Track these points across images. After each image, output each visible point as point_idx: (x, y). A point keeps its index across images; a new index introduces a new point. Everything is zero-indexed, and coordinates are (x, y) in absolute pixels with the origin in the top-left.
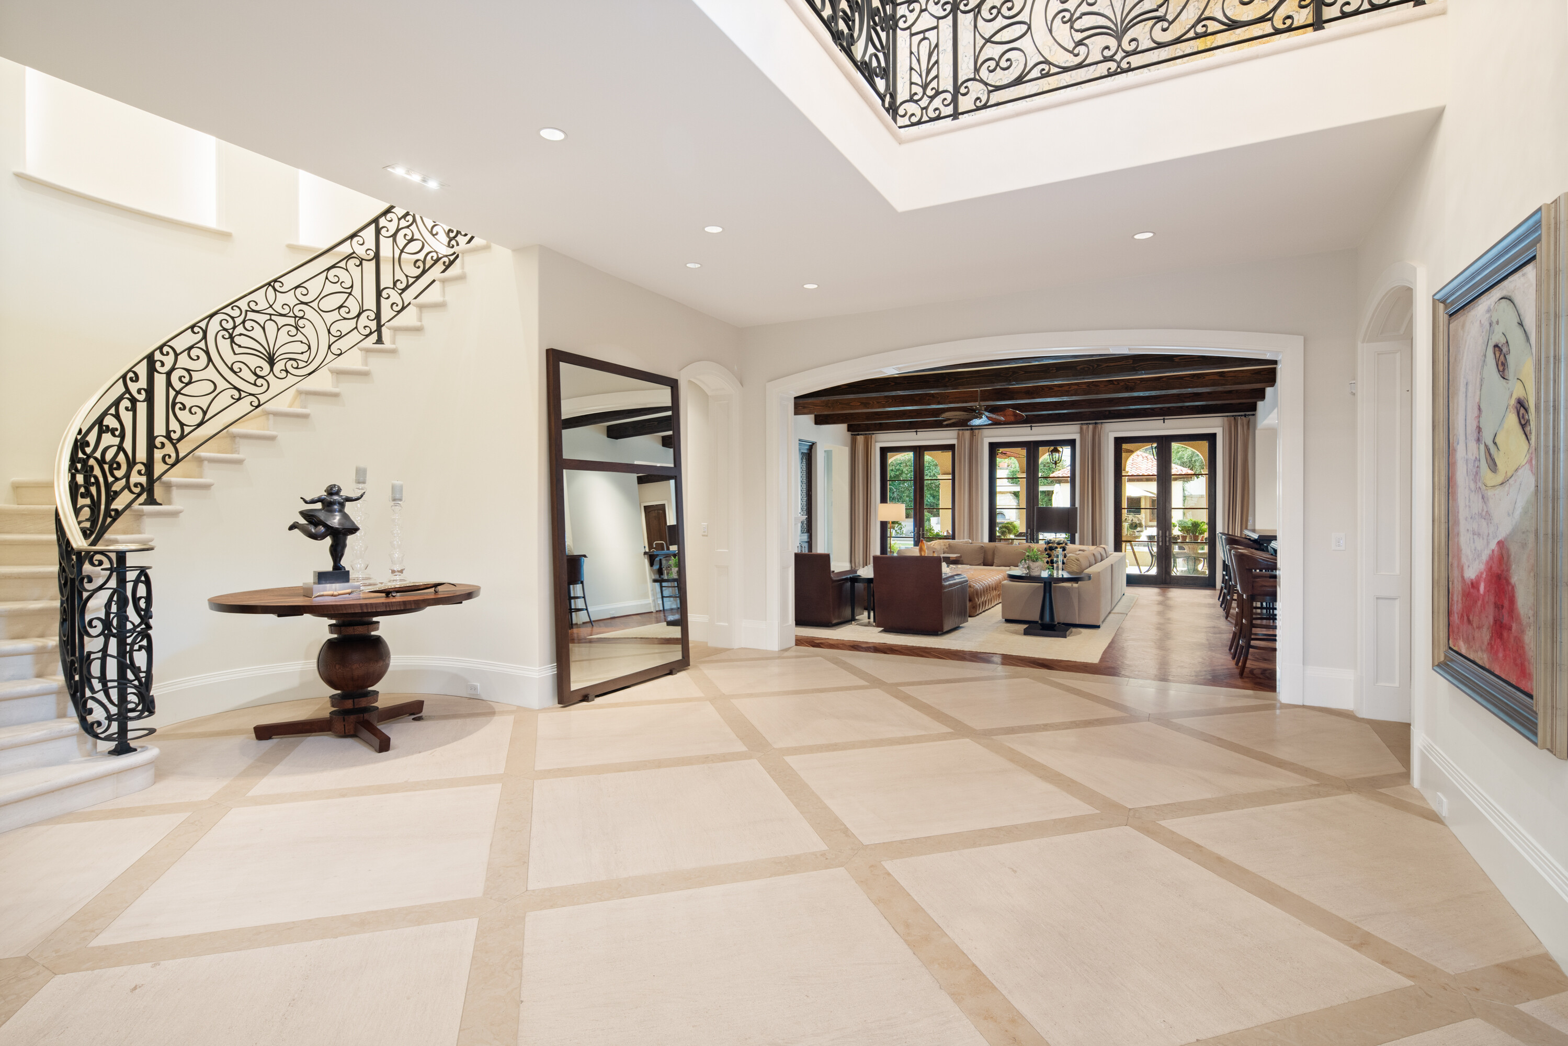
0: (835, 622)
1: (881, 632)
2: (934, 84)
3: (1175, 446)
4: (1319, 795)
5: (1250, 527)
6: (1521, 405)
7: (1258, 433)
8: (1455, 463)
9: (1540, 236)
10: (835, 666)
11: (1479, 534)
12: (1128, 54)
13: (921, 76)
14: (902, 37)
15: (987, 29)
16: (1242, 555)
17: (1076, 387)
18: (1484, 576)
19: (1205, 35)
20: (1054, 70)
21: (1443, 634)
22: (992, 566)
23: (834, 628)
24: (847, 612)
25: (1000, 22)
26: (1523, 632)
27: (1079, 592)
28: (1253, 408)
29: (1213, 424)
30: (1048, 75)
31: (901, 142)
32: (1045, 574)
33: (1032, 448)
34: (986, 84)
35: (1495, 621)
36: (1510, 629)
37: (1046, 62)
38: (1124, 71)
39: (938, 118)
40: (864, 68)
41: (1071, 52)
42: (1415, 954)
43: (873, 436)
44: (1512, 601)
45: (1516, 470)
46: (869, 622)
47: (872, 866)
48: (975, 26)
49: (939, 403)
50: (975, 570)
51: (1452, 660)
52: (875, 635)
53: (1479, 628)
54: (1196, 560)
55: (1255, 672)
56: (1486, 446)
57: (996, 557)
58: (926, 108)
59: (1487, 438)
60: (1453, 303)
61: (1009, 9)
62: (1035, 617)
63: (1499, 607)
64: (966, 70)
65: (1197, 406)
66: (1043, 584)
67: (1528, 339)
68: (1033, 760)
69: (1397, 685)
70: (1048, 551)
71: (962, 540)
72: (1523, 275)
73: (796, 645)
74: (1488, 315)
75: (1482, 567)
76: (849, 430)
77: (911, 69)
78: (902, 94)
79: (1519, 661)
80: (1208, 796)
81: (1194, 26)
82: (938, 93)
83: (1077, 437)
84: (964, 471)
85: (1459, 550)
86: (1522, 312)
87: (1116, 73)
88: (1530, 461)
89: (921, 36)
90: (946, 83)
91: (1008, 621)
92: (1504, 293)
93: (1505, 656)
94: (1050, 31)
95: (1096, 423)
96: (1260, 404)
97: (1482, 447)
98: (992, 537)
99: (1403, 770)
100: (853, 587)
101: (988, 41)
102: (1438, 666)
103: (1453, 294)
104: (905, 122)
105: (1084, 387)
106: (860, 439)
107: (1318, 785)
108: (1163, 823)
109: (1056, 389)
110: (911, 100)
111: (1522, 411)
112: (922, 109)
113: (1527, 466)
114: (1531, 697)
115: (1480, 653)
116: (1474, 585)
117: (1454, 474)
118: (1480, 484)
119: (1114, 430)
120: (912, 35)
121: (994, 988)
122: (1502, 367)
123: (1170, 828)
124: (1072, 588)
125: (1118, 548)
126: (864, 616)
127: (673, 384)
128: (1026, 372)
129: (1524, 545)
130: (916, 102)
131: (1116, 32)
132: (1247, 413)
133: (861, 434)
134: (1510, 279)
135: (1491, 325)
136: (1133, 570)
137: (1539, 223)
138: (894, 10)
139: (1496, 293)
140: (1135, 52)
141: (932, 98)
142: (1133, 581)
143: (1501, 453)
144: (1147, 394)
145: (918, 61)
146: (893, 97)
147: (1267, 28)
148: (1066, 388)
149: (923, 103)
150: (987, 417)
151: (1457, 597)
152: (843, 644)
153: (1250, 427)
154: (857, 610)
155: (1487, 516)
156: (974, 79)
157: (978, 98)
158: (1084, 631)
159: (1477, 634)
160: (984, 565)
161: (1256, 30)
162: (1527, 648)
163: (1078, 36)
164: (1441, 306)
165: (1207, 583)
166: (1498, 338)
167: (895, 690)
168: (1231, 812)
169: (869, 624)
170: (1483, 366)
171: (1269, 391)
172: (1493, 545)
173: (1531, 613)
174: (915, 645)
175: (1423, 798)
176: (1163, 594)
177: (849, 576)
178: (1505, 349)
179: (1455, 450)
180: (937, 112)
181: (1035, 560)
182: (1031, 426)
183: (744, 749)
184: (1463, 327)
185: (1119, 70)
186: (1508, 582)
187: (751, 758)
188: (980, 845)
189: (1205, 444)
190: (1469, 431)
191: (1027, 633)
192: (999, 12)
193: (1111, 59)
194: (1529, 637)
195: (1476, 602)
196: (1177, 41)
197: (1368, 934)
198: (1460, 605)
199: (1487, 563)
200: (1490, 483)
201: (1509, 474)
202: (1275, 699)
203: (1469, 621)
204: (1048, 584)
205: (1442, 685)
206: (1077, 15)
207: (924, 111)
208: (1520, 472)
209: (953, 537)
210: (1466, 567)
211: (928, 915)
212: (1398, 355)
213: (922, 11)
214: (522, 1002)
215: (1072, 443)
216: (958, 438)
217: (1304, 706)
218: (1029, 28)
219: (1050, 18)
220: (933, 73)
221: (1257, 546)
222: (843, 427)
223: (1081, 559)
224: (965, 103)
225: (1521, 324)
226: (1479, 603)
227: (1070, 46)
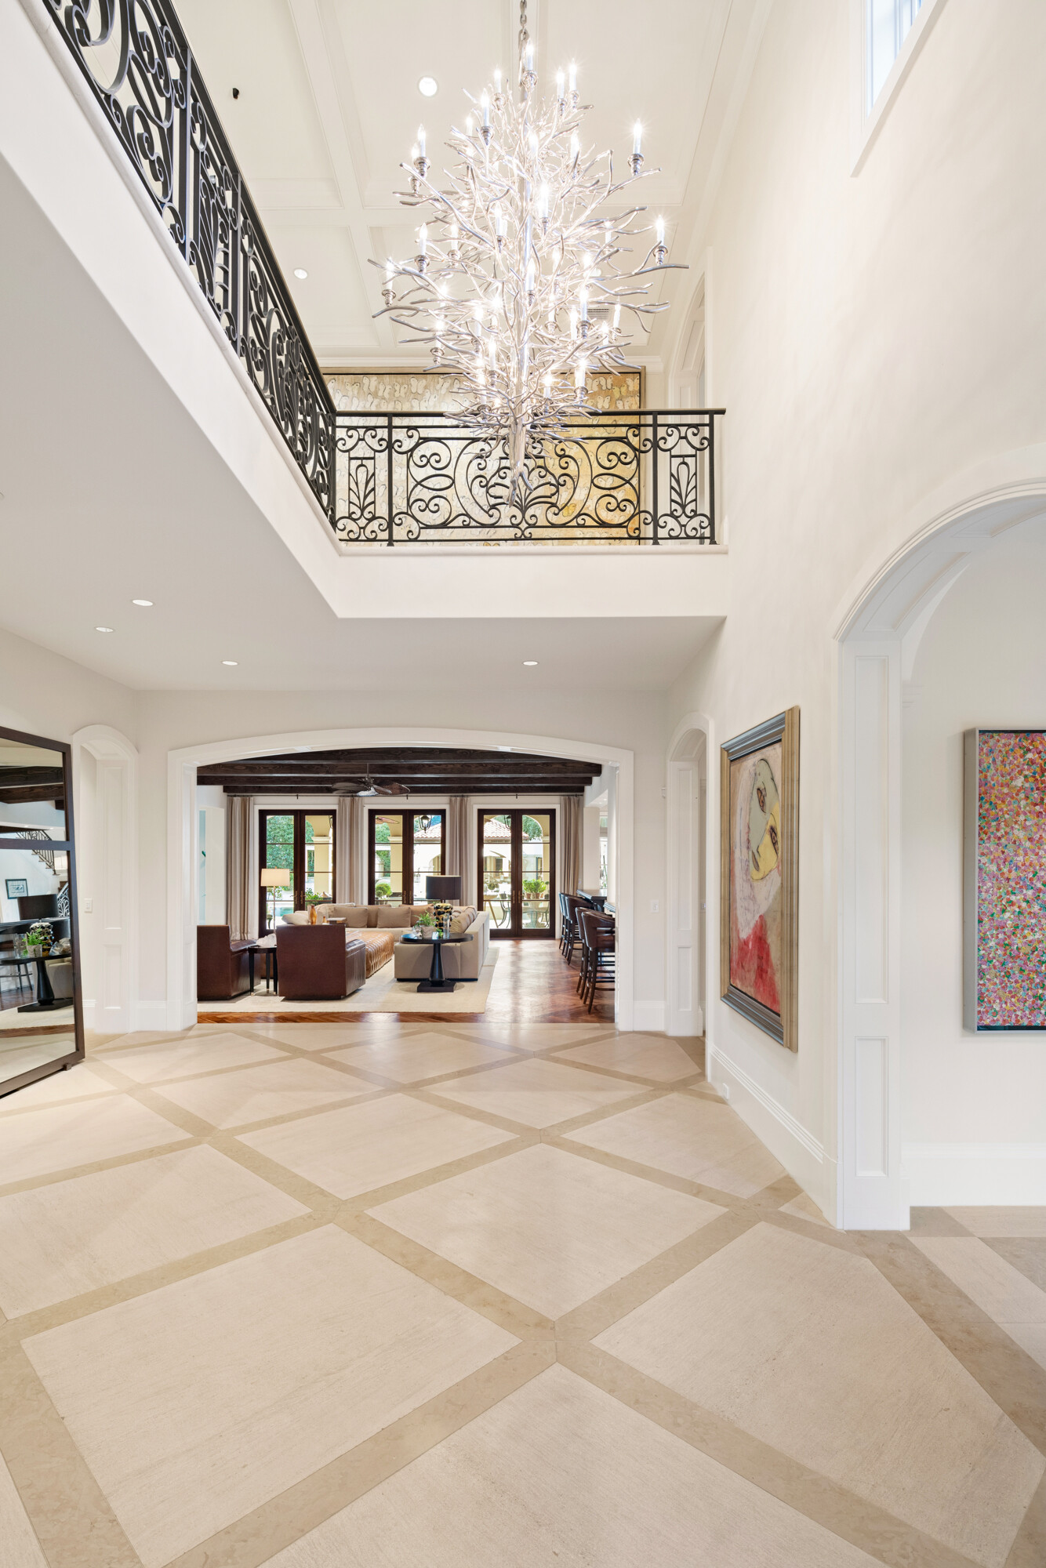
0: (233, 994)
1: (284, 1000)
2: (371, 508)
3: (524, 817)
4: (656, 1097)
5: (579, 887)
6: (773, 830)
7: (585, 810)
8: (734, 861)
9: (784, 729)
10: (249, 1040)
11: (749, 910)
12: (530, 526)
13: (359, 498)
14: (341, 459)
15: (420, 474)
16: (589, 916)
17: (452, 766)
18: (752, 937)
19: (583, 526)
20: (473, 524)
21: (727, 975)
22: (375, 927)
23: (232, 1001)
24: (245, 983)
25: (429, 471)
26: (774, 974)
27: (461, 952)
28: (582, 790)
29: (553, 801)
30: (468, 526)
31: (341, 554)
32: (435, 936)
33: (408, 816)
34: (417, 521)
35: (758, 967)
36: (767, 972)
37: (467, 515)
38: (526, 539)
39: (374, 540)
40: (313, 483)
41: (487, 512)
42: (726, 1191)
43: (252, 798)
44: (768, 955)
45: (770, 871)
46: (268, 992)
47: (357, 1216)
48: (408, 467)
49: (328, 773)
50: (363, 932)
51: (732, 993)
52: (278, 1005)
53: (749, 971)
54: (537, 914)
55: (598, 1008)
56: (753, 853)
57: (379, 919)
58: (364, 528)
59: (754, 847)
60: (733, 753)
61: (437, 462)
62: (426, 974)
63: (760, 958)
64: (400, 504)
65: (542, 787)
66: (432, 945)
67: (777, 790)
68: (458, 1103)
69: (690, 1010)
70: (437, 916)
71: (343, 903)
72: (774, 749)
73: (198, 1022)
74: (754, 768)
75: (750, 931)
76: (224, 791)
77: (350, 489)
78: (342, 509)
79: (772, 993)
80: (589, 1110)
81: (576, 517)
82: (374, 518)
83: (446, 807)
84: (345, 836)
85: (737, 919)
86: (773, 772)
87: (519, 539)
88: (778, 867)
89: (359, 462)
90: (382, 510)
91: (400, 980)
92: (763, 757)
93: (764, 989)
94: (471, 490)
95: (463, 796)
96: (587, 788)
97: (750, 853)
98: (371, 901)
99: (699, 1071)
100: (252, 958)
101: (419, 483)
102: (724, 997)
103: (733, 748)
104: (344, 535)
105: (459, 766)
106: (237, 800)
107: (654, 1090)
108: (564, 1136)
109: (435, 767)
110: (350, 517)
111: (773, 835)
112: (360, 528)
113: (776, 870)
114: (779, 1015)
115: (749, 988)
116: (746, 943)
117: (733, 868)
118: (749, 877)
119: (478, 801)
120: (351, 459)
121: (484, 1283)
122: (762, 804)
123: (570, 1139)
124: (456, 947)
125: (480, 908)
126: (261, 985)
127: (65, 750)
128: (413, 752)
129: (775, 920)
130: (354, 520)
131: (521, 506)
132: (578, 794)
133: (239, 796)
134: (767, 749)
135: (755, 774)
136: (492, 925)
137: (784, 719)
138: (334, 431)
139: (758, 756)
140: (534, 526)
141: (370, 520)
142: (496, 935)
143: (762, 859)
144: (508, 776)
145: (357, 484)
146: (333, 511)
147: (622, 533)
148: (444, 767)
149: (362, 522)
150: (375, 789)
151: (735, 950)
152: (248, 1017)
153: (580, 805)
154: (255, 981)
155: (753, 898)
156: (407, 513)
157: (410, 531)
158: (466, 984)
159: (748, 976)
160: (368, 927)
161: (615, 532)
162: (776, 984)
163: (493, 501)
164: (726, 753)
165: (549, 934)
166: (759, 784)
167: (317, 1056)
168: (606, 1119)
169: (268, 994)
170: (751, 801)
171: (595, 779)
172: (757, 918)
173: (779, 962)
174: (321, 1011)
175: (713, 1089)
176: (515, 946)
177: (247, 947)
178: (764, 793)
179: (734, 852)
180: (374, 534)
181: (426, 924)
182: (407, 796)
183: (188, 1136)
184: (739, 771)
185: (523, 537)
186: (766, 943)
187: (200, 1143)
188: (439, 1181)
189: (547, 818)
190: (742, 841)
191: (420, 990)
192: (428, 461)
193: (516, 526)
194: (777, 978)
195: (746, 954)
196: (563, 526)
197: (700, 1185)
198: (737, 956)
199: (754, 929)
200: (755, 878)
201: (766, 873)
202: (614, 1029)
203: (742, 966)
204: (437, 945)
205: (725, 1008)
206: (492, 483)
207: (362, 530)
208: (772, 872)
209: (334, 901)
210: (740, 931)
211: (417, 1243)
212: (691, 772)
213: (360, 440)
214: (63, 1418)
215: (442, 812)
216: (339, 804)
217: (634, 1032)
218: (454, 482)
219: (470, 480)
220: (370, 499)
221: (589, 905)
222: (219, 789)
223: (461, 921)
224: (399, 533)
225: (773, 779)
226: (749, 955)
227: (486, 508)
